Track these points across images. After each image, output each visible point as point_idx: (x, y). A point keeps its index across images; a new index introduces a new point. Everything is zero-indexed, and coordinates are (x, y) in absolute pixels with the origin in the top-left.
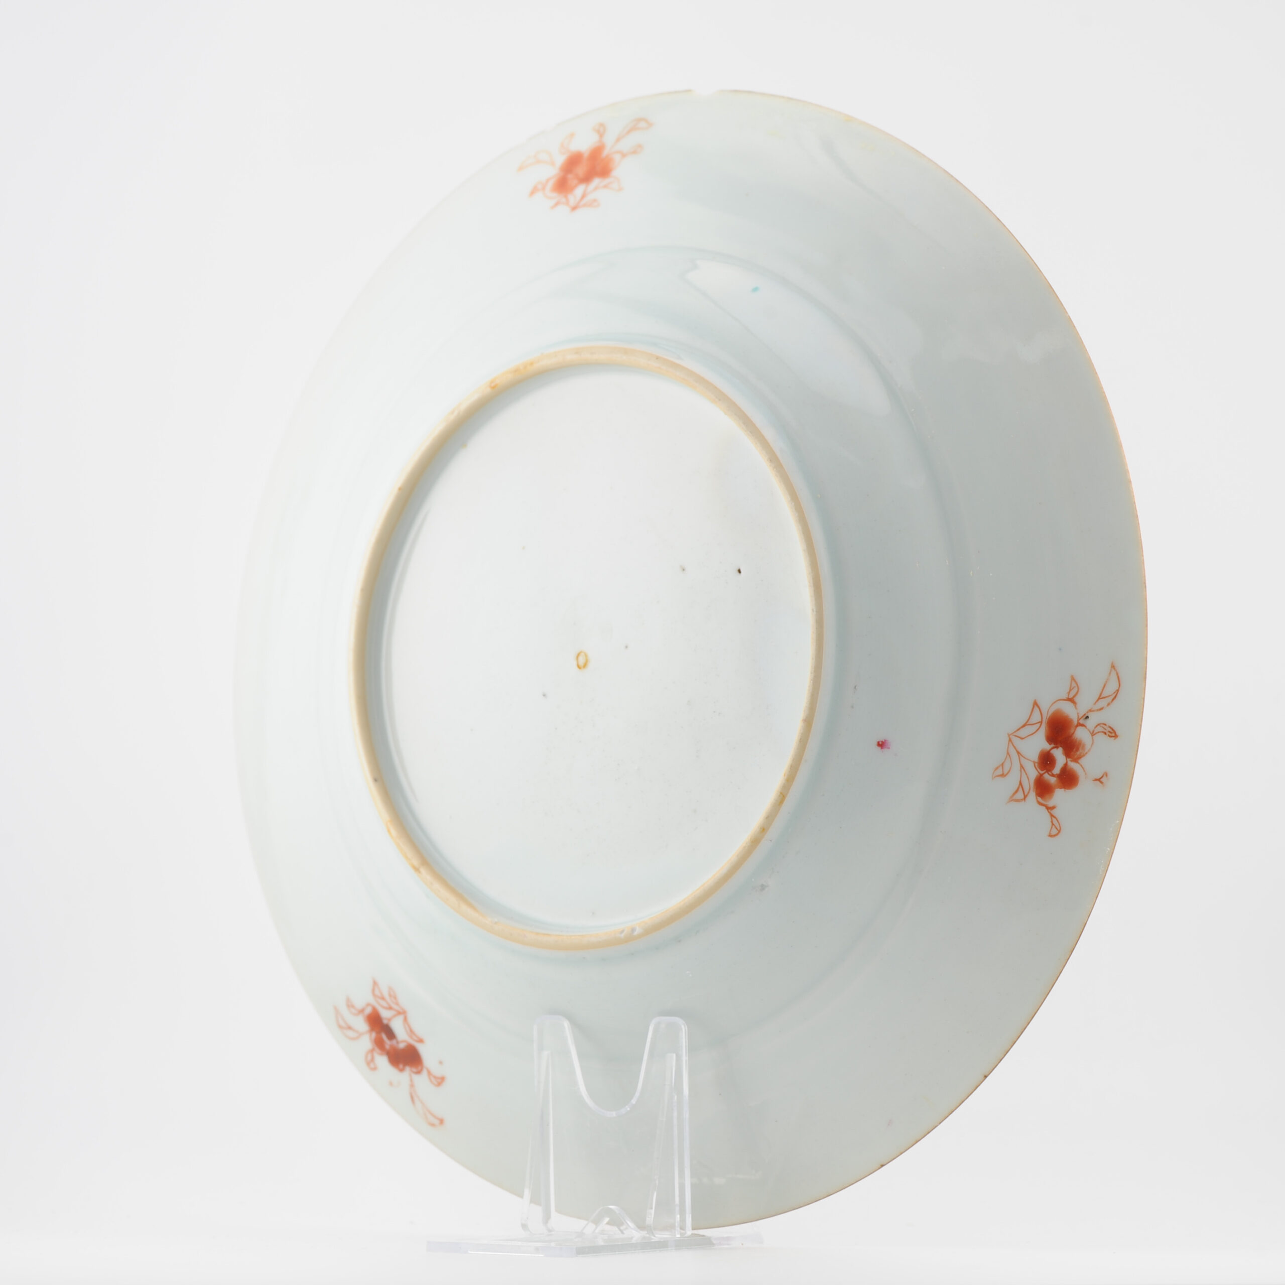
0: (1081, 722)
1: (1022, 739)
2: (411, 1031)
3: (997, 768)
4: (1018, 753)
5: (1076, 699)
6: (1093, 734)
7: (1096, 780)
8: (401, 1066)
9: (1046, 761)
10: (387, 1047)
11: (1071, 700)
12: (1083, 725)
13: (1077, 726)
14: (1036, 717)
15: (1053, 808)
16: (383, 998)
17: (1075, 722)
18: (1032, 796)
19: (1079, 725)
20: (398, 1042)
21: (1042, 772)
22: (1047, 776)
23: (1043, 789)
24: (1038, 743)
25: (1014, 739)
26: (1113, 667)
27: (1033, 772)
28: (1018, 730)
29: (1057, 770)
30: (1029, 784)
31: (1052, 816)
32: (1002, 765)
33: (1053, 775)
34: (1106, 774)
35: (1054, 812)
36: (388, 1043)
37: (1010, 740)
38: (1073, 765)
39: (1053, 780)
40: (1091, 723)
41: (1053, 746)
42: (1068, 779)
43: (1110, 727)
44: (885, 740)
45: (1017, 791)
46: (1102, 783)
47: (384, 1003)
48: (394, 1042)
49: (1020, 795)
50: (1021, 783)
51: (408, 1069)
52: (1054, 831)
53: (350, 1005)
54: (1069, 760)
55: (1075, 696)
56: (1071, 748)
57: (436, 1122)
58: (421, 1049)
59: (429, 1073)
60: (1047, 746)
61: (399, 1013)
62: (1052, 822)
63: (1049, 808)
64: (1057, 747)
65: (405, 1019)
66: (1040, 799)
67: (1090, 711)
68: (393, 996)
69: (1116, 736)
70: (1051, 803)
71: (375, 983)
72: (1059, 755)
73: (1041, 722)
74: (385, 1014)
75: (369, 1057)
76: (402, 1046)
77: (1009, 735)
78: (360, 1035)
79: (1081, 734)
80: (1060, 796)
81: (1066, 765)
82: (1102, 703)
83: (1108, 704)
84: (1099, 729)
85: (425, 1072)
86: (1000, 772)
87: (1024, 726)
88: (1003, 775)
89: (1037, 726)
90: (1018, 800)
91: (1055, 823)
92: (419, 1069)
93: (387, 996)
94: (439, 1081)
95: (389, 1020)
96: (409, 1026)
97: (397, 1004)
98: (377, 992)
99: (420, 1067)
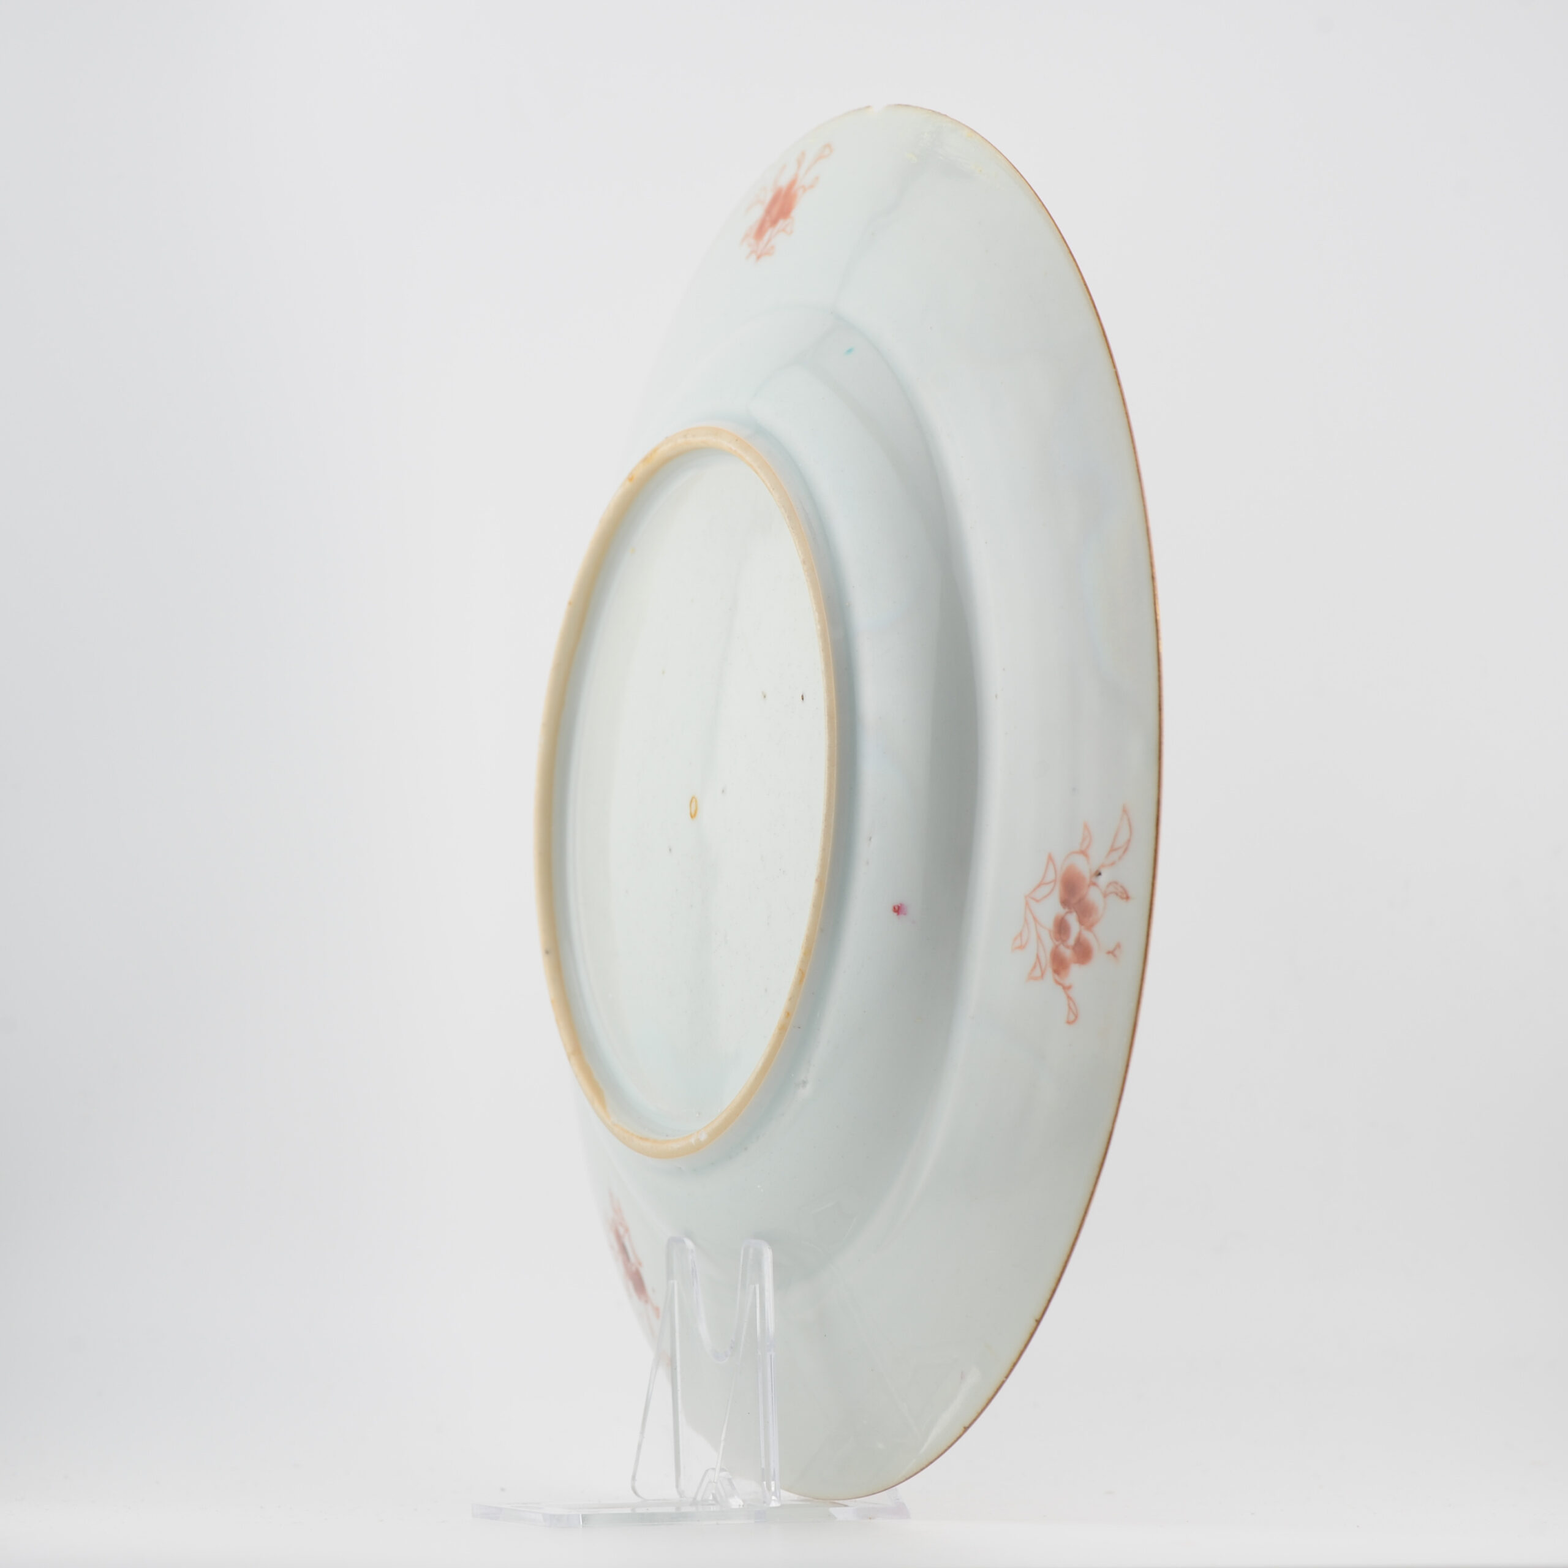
0: (1094, 880)
1: (1038, 901)
2: (635, 1251)
3: (1015, 939)
4: (1035, 919)
5: (1089, 852)
6: (1105, 895)
7: (1109, 953)
8: (639, 1294)
9: (1061, 928)
11: (1084, 853)
12: (1094, 884)
13: (1089, 886)
14: (1051, 876)
15: (1069, 988)
16: (617, 1212)
17: (1088, 881)
18: (1049, 973)
19: (1092, 883)
20: (632, 1265)
21: (1057, 943)
22: (1062, 949)
23: (1059, 964)
24: (1051, 908)
25: (1032, 903)
26: (1125, 811)
27: (1049, 943)
28: (1035, 890)
29: (1071, 941)
30: (1046, 958)
31: (1069, 998)
32: (1021, 934)
33: (1068, 947)
34: (1118, 946)
35: (1072, 993)
37: (1027, 904)
38: (1088, 935)
39: (1068, 953)
40: (1103, 880)
41: (1067, 910)
42: (1083, 952)
43: (1122, 887)
44: (901, 904)
45: (1034, 967)
46: (1115, 956)
47: (618, 1218)
49: (1038, 972)
50: (1038, 957)
51: (642, 1297)
52: (1072, 1017)
54: (1083, 927)
55: (1088, 847)
56: (1085, 912)
58: (643, 1273)
60: (1060, 910)
61: (626, 1229)
62: (1069, 1005)
63: (1066, 988)
64: (1070, 912)
65: (630, 1237)
66: (1056, 977)
67: (1103, 866)
68: (620, 1209)
69: (1127, 898)
70: (1067, 982)
71: (611, 1195)
72: (1073, 920)
73: (1055, 881)
74: (620, 1231)
76: (634, 1269)
77: (1026, 897)
79: (1094, 895)
80: (1076, 973)
81: (1080, 933)
82: (1115, 856)
83: (1120, 858)
84: (1111, 889)
85: (649, 1301)
86: (1018, 942)
87: (1039, 886)
88: (1022, 947)
89: (1052, 885)
90: (1035, 979)
91: (1073, 1007)
92: (646, 1298)
93: (617, 1209)
94: (657, 1312)
95: (623, 1238)
96: (632, 1246)
97: (623, 1219)
98: (613, 1204)
99: (646, 1295)
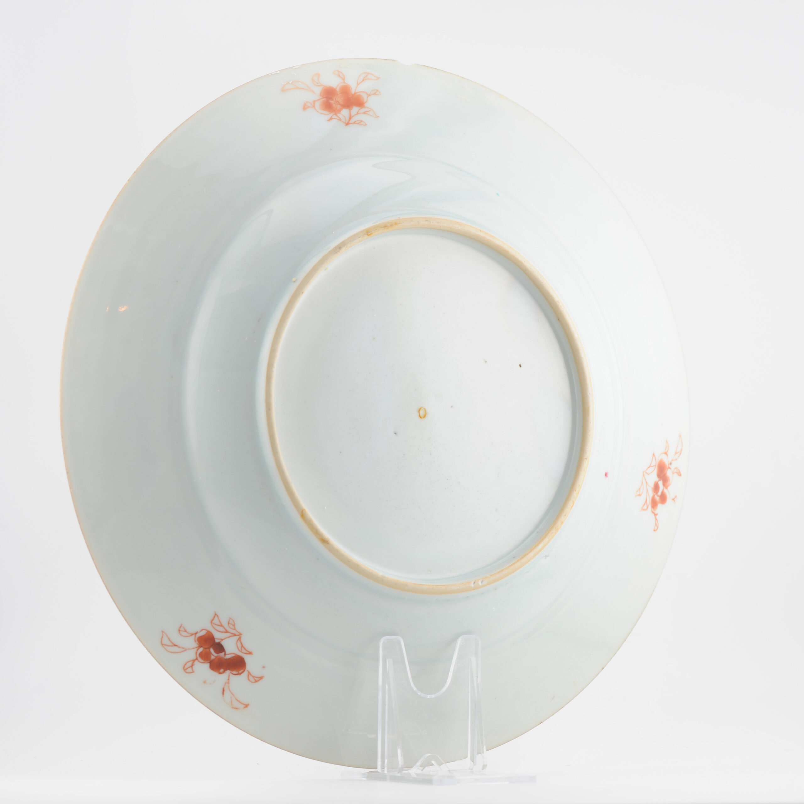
0: (670, 466)
1: (648, 474)
2: (242, 646)
3: (637, 491)
4: (646, 482)
5: (668, 453)
6: (673, 473)
7: (672, 499)
8: (222, 670)
9: (656, 487)
10: (213, 657)
11: (666, 453)
14: (654, 463)
16: (221, 626)
17: (667, 466)
18: (650, 507)
19: (669, 468)
20: (225, 654)
21: (654, 494)
22: (656, 497)
23: (654, 504)
24: (653, 478)
25: (645, 474)
26: (680, 436)
27: (651, 494)
28: (647, 469)
29: (659, 493)
30: (649, 501)
31: (656, 519)
32: (640, 489)
33: (658, 496)
34: (676, 497)
35: (657, 517)
36: (214, 655)
37: (644, 475)
38: (666, 491)
39: (658, 499)
40: (672, 467)
41: (659, 479)
42: (663, 499)
43: (679, 470)
44: (607, 472)
45: (644, 504)
46: (674, 501)
47: (221, 629)
48: (222, 655)
49: (645, 507)
50: (646, 500)
51: (228, 672)
52: (656, 528)
53: (181, 630)
54: (664, 487)
55: (668, 451)
56: (665, 481)
57: (241, 706)
58: (247, 658)
59: (249, 673)
60: (656, 479)
61: (235, 635)
63: (656, 515)
64: (660, 480)
65: (240, 639)
66: (652, 509)
67: (673, 460)
68: (232, 623)
69: (681, 475)
70: (656, 512)
71: (216, 615)
72: (661, 483)
73: (655, 465)
74: (218, 636)
75: (189, 664)
76: (228, 657)
77: (644, 472)
78: (185, 650)
79: (669, 473)
80: (660, 508)
81: (663, 490)
82: (676, 456)
83: (679, 457)
84: (675, 471)
85: (246, 673)
86: (638, 493)
87: (649, 467)
88: (640, 495)
89: (654, 467)
90: (644, 510)
91: (657, 523)
92: (240, 672)
93: (225, 624)
94: (257, 679)
95: (222, 640)
96: (241, 643)
97: (235, 629)
98: (216, 621)
99: (242, 671)
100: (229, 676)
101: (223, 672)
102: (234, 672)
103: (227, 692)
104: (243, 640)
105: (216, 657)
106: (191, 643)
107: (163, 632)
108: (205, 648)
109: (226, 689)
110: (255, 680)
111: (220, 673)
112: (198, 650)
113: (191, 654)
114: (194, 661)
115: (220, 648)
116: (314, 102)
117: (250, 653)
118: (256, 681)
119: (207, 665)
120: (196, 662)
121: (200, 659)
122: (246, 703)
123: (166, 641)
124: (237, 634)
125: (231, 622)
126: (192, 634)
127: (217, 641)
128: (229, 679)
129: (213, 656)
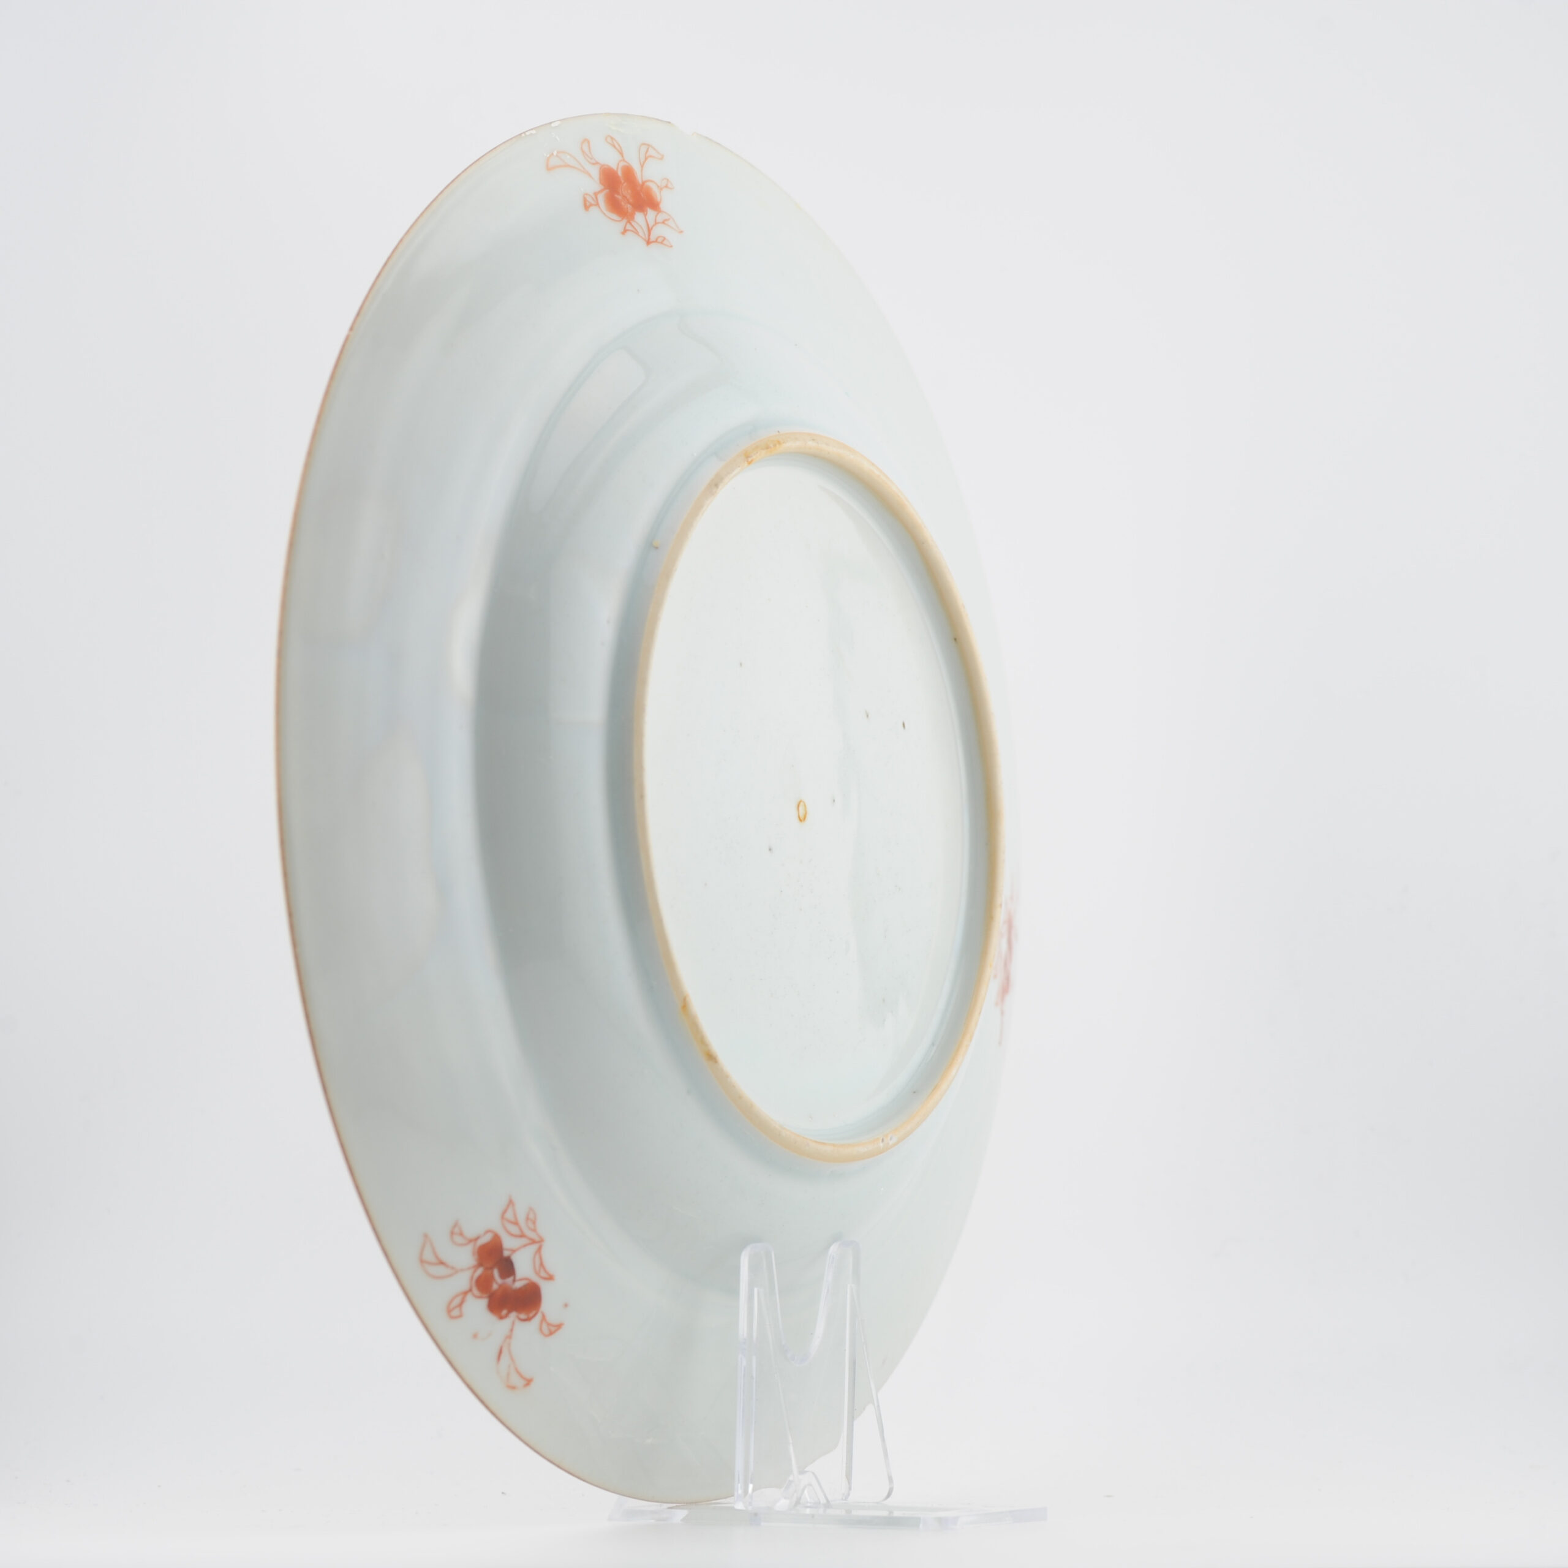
2: (542, 1264)
8: (504, 1312)
9: (1005, 962)
10: (495, 1287)
16: (516, 1223)
20: (514, 1280)
23: (1003, 994)
27: (1002, 974)
29: (1007, 974)
30: (1001, 987)
33: (1006, 978)
36: (498, 1281)
39: (1005, 983)
47: (514, 1229)
48: (509, 1280)
49: (998, 999)
51: (513, 1315)
53: (455, 1231)
57: (521, 1383)
59: (543, 1318)
61: (533, 1242)
63: (1002, 1014)
65: (539, 1249)
66: (1001, 1003)
68: (532, 1219)
71: (511, 1202)
74: (508, 1243)
75: (457, 1301)
76: (518, 1285)
78: (455, 1271)
85: (537, 1320)
92: (531, 1315)
93: (522, 1221)
94: (553, 1329)
95: (514, 1251)
96: (541, 1258)
97: (534, 1230)
98: (509, 1215)
99: (534, 1312)
100: (513, 1323)
101: (507, 1316)
102: (523, 1316)
103: (505, 1358)
104: (546, 1252)
105: (500, 1286)
106: (465, 1258)
107: (426, 1236)
108: (486, 1269)
109: (505, 1350)
110: (550, 1330)
111: (501, 1318)
112: (475, 1272)
113: (463, 1281)
114: (465, 1293)
115: (507, 1267)
116: (596, 194)
117: (550, 1278)
118: (551, 1333)
119: (483, 1303)
120: (469, 1297)
121: (475, 1291)
122: (528, 1376)
123: (428, 1256)
124: (537, 1239)
125: (531, 1216)
126: (470, 1241)
127: (506, 1253)
128: (512, 1330)
129: (497, 1283)
